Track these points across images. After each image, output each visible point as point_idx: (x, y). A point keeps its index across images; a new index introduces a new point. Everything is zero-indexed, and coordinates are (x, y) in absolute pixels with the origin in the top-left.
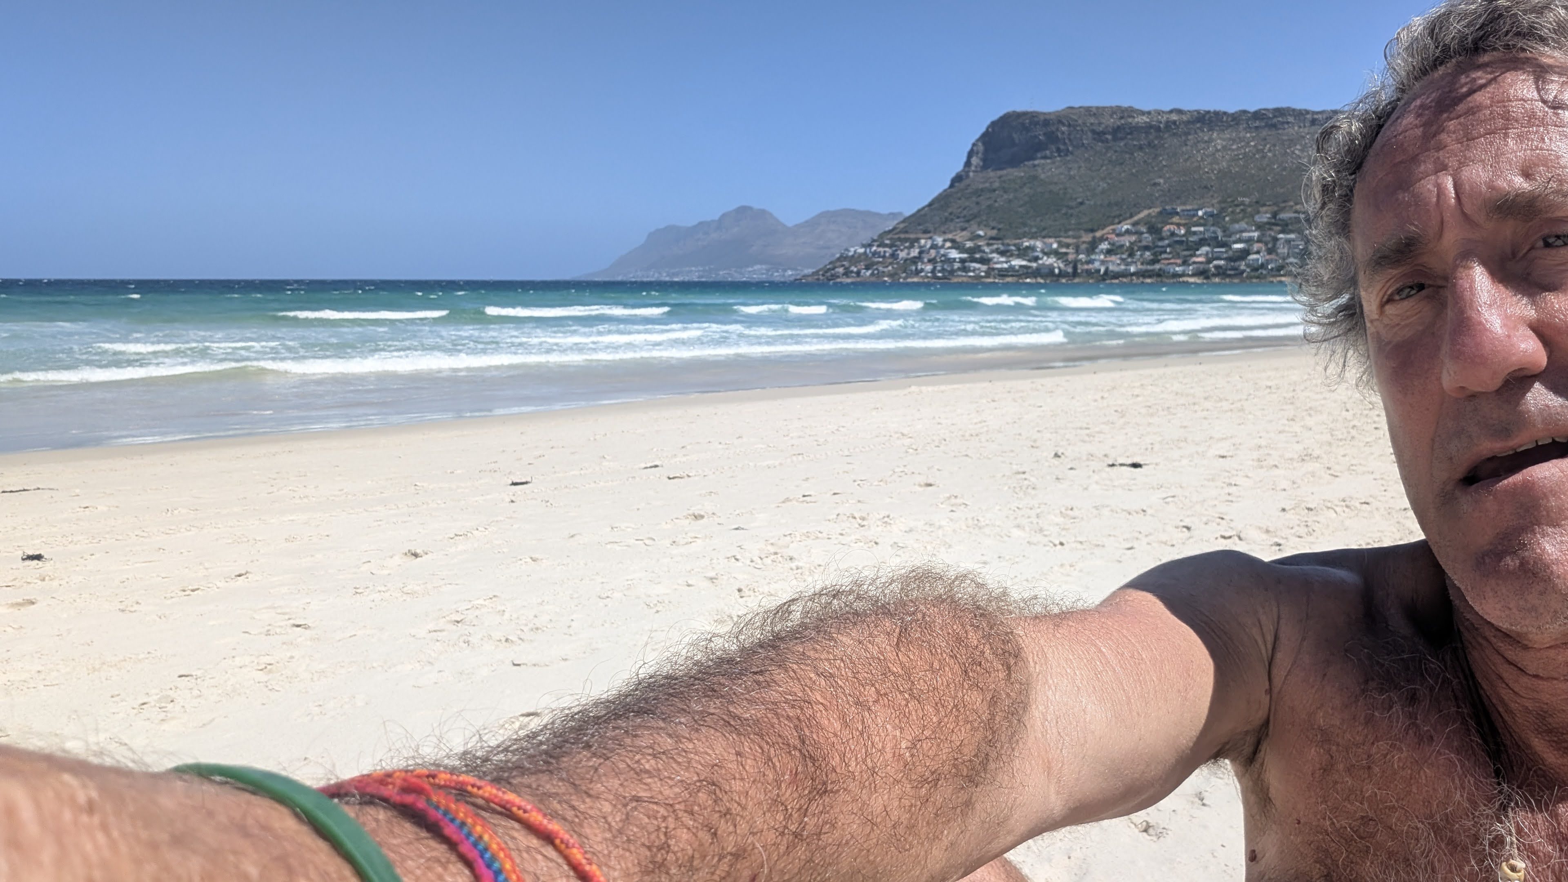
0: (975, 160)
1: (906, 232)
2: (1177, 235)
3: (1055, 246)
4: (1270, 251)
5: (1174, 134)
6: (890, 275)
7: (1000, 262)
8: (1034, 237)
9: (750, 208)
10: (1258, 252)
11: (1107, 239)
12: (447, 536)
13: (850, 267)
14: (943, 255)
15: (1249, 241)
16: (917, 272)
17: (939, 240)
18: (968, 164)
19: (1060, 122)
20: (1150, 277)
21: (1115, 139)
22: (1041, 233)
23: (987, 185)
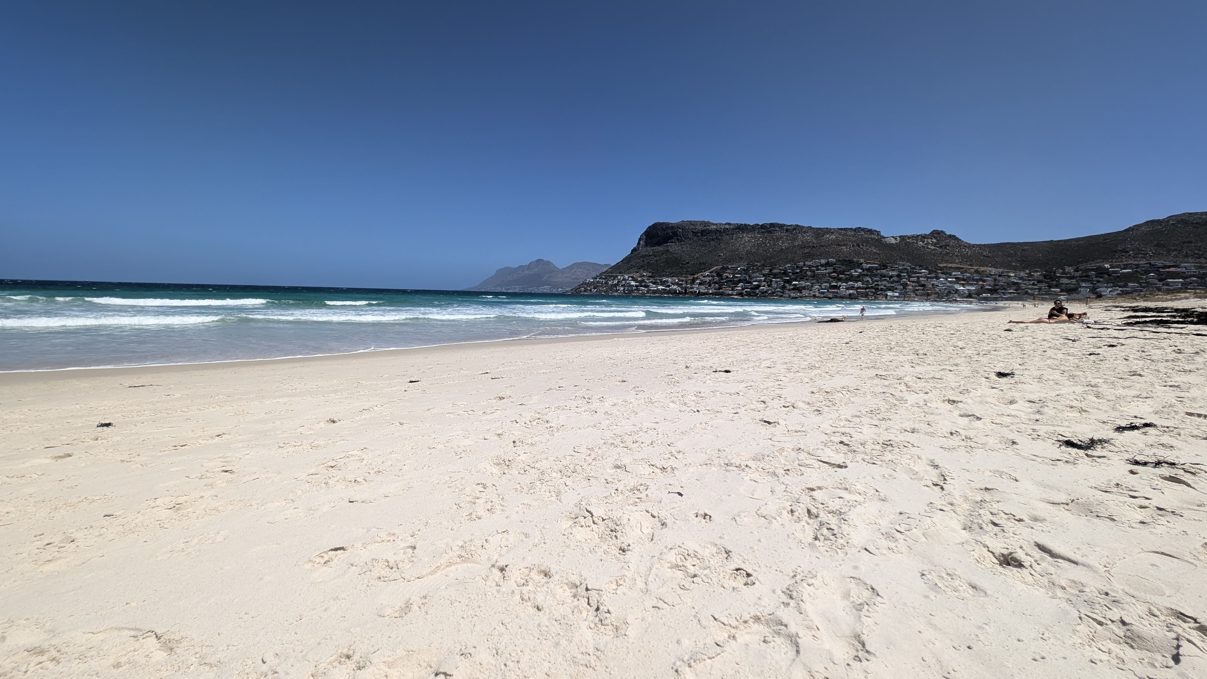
0: (642, 242)
1: (612, 273)
2: (729, 278)
3: (677, 281)
4: (769, 286)
5: (727, 234)
6: (605, 292)
7: (653, 287)
8: (667, 277)
9: (543, 260)
10: (764, 286)
11: (699, 278)
12: (358, 410)
13: (587, 287)
14: (628, 283)
15: (760, 281)
16: (617, 291)
17: (626, 277)
18: (639, 244)
19: (678, 227)
20: (718, 295)
21: (702, 235)
22: (671, 275)
23: (647, 253)
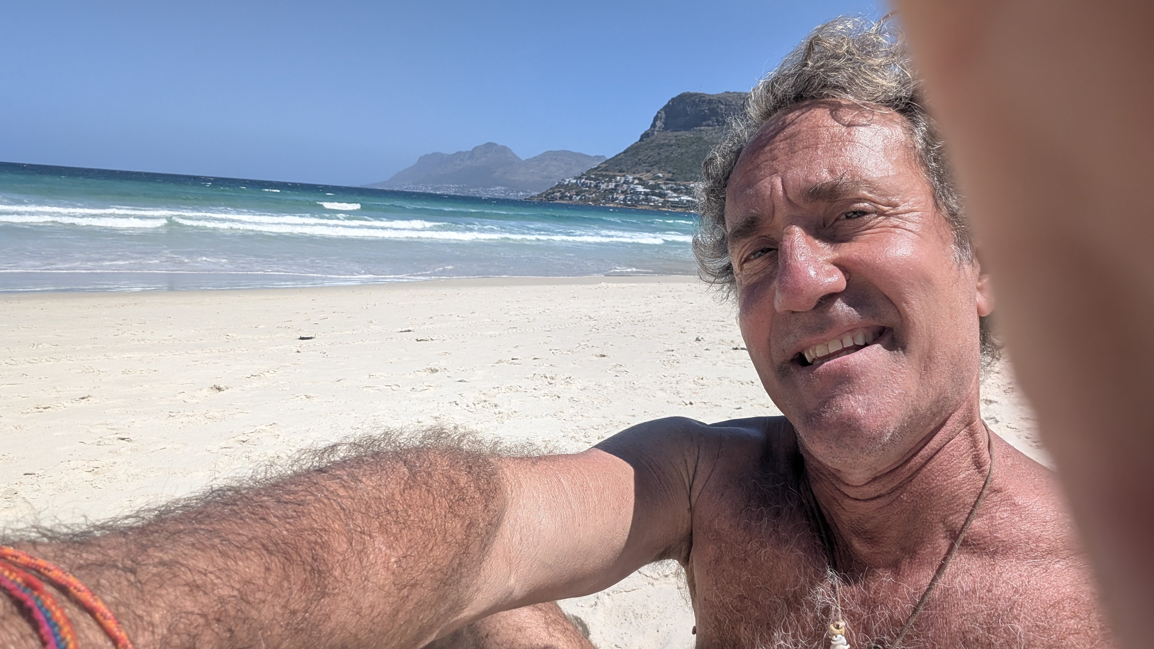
0: (659, 124)
1: (607, 170)
6: (594, 201)
7: (673, 197)
9: (495, 144)
12: (245, 376)
13: (565, 192)
14: (632, 189)
16: (613, 200)
17: (630, 178)
18: (654, 125)
19: (720, 102)
23: (667, 141)
